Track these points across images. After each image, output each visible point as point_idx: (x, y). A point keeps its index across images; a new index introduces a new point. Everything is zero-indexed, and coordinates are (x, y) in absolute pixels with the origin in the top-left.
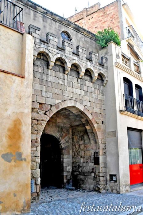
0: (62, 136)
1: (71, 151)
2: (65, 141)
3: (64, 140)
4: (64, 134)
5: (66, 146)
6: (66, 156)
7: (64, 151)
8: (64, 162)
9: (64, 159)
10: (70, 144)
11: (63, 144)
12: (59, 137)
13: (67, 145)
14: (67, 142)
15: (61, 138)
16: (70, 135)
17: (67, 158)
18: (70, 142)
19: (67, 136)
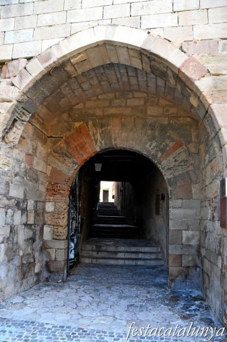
0: (163, 151)
1: (196, 188)
3: (171, 158)
6: (180, 201)
7: (170, 189)
9: (170, 209)
10: (191, 168)
11: (169, 169)
12: (153, 152)
13: (180, 171)
14: (182, 164)
15: (159, 154)
16: (194, 144)
17: (180, 207)
18: (193, 163)
19: (181, 148)
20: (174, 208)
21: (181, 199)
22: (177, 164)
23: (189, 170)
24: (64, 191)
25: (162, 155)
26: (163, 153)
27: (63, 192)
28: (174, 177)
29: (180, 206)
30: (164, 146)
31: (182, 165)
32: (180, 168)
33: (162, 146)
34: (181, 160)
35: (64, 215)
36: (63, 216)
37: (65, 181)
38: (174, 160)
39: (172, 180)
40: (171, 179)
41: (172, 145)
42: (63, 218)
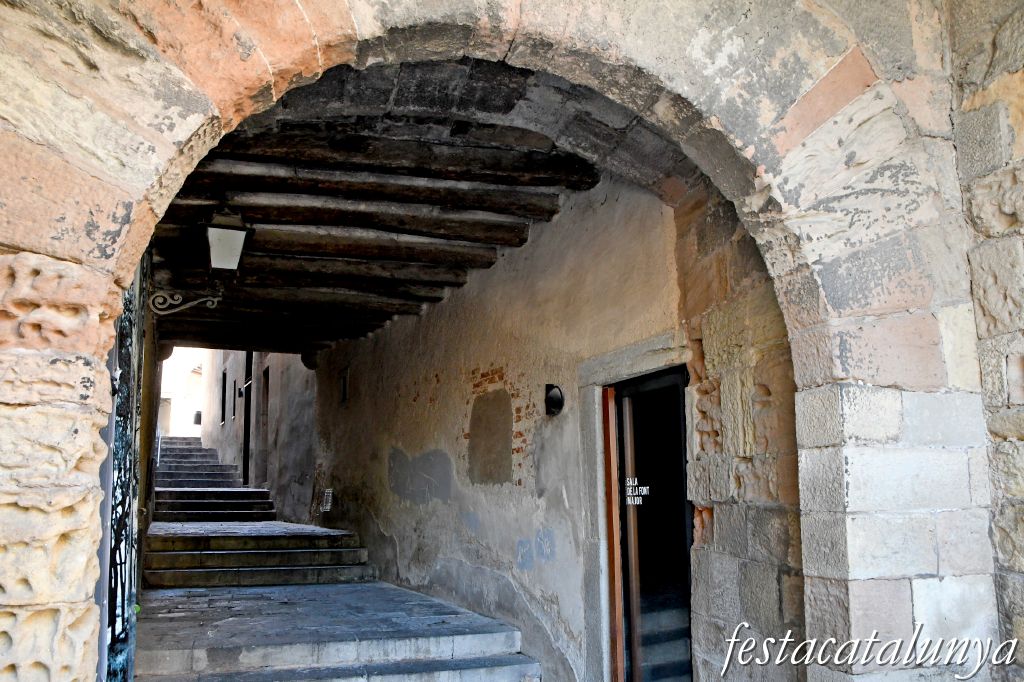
0: (782, 91)
1: (957, 327)
2: (850, 161)
3: (823, 140)
4: (822, 66)
5: (862, 235)
6: (889, 398)
7: (836, 323)
8: (853, 500)
9: (848, 451)
10: (926, 212)
11: (824, 205)
12: (729, 91)
13: (879, 221)
14: (884, 182)
15: (766, 111)
16: (928, 84)
17: (896, 439)
18: (934, 185)
19: (870, 95)
20: (863, 442)
21: (896, 387)
22: (857, 178)
23: (919, 225)
24: (76, 309)
25: (780, 118)
26: (784, 108)
27: (66, 321)
28: (854, 256)
29: (893, 432)
30: (784, 65)
31: (884, 192)
32: (874, 204)
33: (776, 65)
34: (875, 162)
35: (70, 509)
36: (62, 524)
37: (91, 228)
38: (841, 155)
39: (842, 271)
40: (836, 262)
41: (824, 72)
42: (65, 537)
